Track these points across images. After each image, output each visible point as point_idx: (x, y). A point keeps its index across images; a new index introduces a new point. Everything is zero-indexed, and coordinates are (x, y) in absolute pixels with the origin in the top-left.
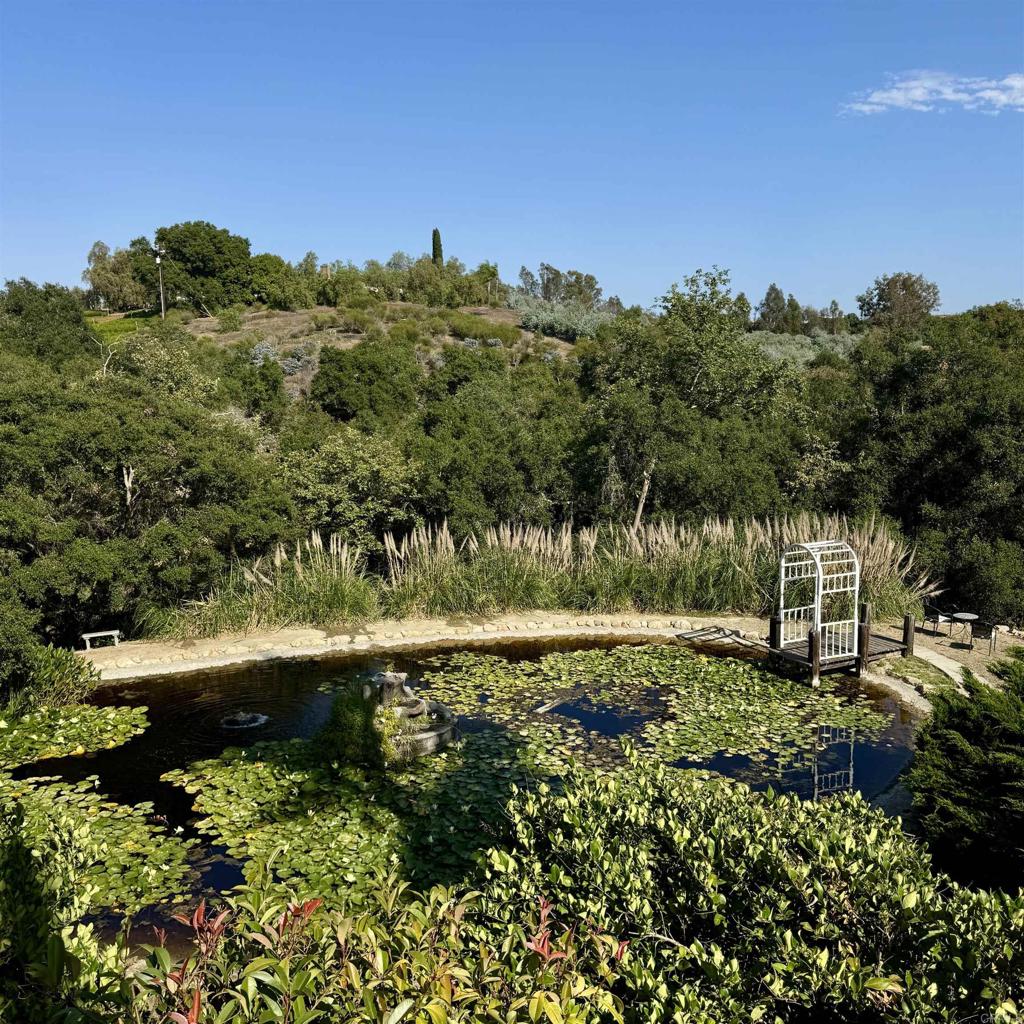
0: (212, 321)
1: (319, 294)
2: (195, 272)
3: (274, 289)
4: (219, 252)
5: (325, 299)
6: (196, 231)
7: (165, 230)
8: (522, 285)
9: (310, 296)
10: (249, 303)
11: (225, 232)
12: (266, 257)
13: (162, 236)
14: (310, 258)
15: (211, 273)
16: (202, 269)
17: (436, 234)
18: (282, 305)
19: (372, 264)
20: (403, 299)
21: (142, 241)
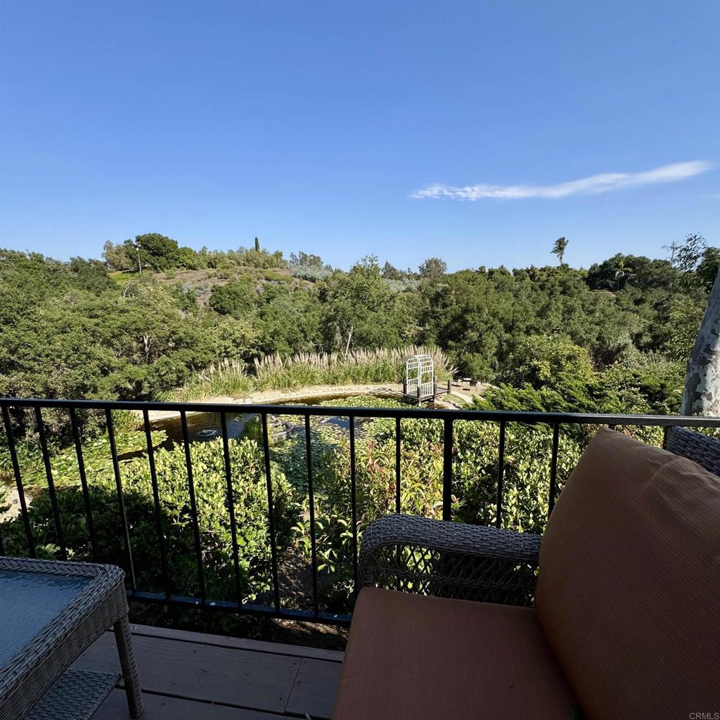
0: (163, 275)
1: (209, 263)
2: (154, 254)
3: (189, 262)
4: (164, 246)
5: (211, 265)
6: (152, 238)
7: (139, 237)
8: (292, 260)
9: (205, 264)
10: (178, 267)
11: (167, 238)
12: (185, 248)
13: (138, 239)
14: (204, 249)
15: (161, 255)
16: (157, 253)
17: (256, 239)
18: (193, 268)
19: (231, 251)
20: (244, 265)
21: (129, 241)
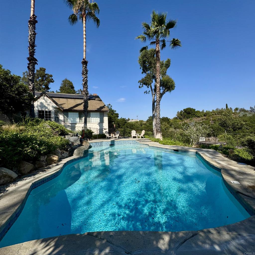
0: (189, 120)
1: (204, 115)
2: (188, 114)
3: (198, 115)
4: (191, 111)
5: (205, 116)
6: (188, 109)
7: (185, 109)
8: (250, 110)
10: (194, 117)
11: (192, 108)
12: (197, 111)
13: (184, 110)
14: (203, 110)
15: (190, 114)
16: (189, 113)
17: (227, 105)
18: (199, 117)
19: (213, 110)
20: (218, 114)
21: (182, 111)
